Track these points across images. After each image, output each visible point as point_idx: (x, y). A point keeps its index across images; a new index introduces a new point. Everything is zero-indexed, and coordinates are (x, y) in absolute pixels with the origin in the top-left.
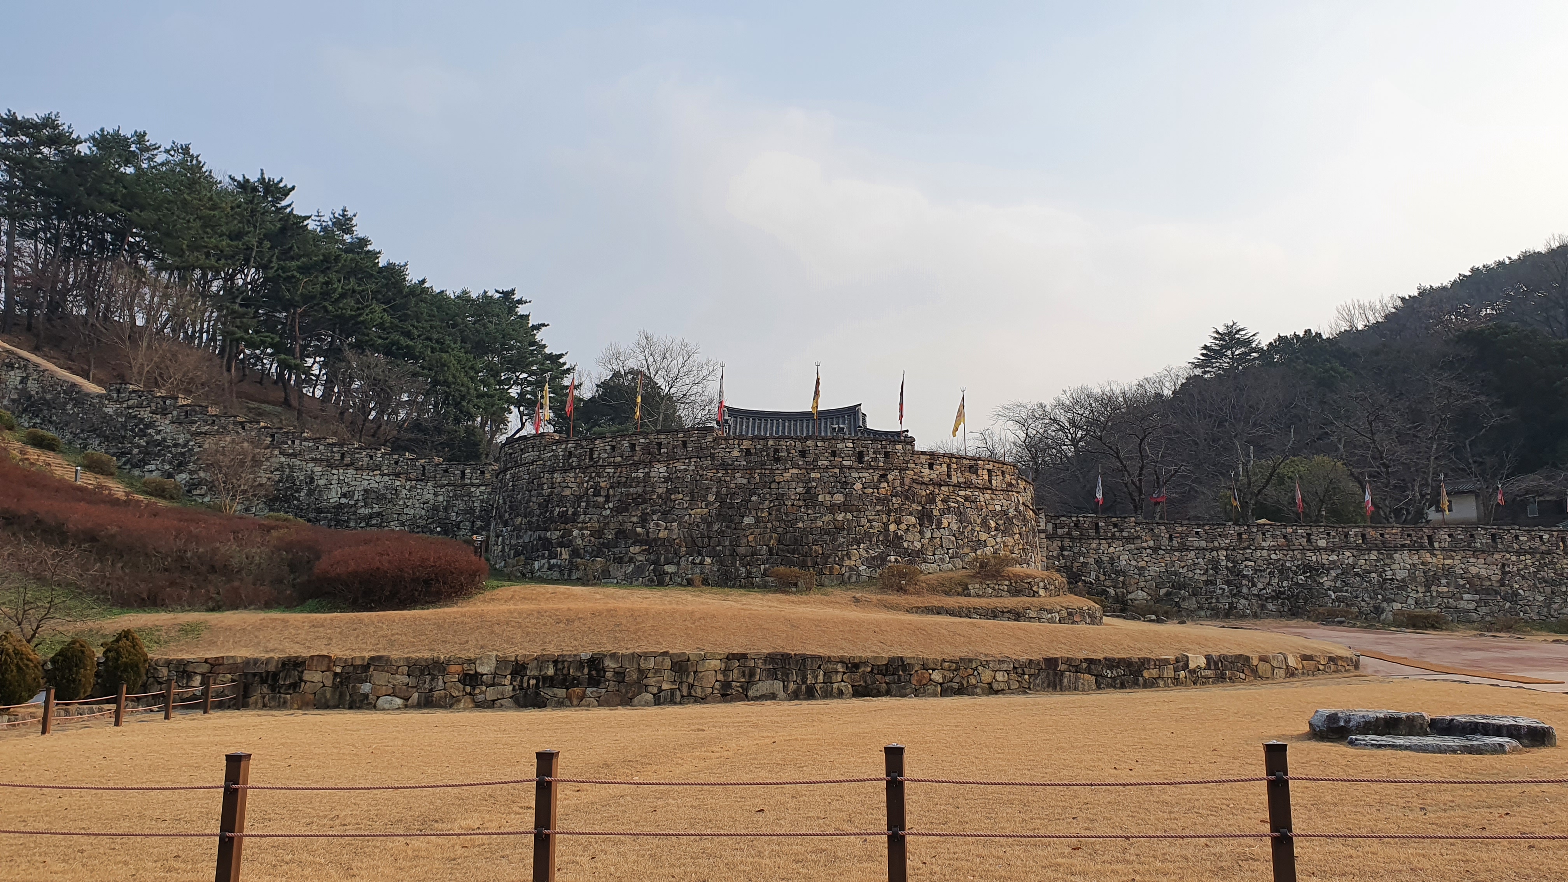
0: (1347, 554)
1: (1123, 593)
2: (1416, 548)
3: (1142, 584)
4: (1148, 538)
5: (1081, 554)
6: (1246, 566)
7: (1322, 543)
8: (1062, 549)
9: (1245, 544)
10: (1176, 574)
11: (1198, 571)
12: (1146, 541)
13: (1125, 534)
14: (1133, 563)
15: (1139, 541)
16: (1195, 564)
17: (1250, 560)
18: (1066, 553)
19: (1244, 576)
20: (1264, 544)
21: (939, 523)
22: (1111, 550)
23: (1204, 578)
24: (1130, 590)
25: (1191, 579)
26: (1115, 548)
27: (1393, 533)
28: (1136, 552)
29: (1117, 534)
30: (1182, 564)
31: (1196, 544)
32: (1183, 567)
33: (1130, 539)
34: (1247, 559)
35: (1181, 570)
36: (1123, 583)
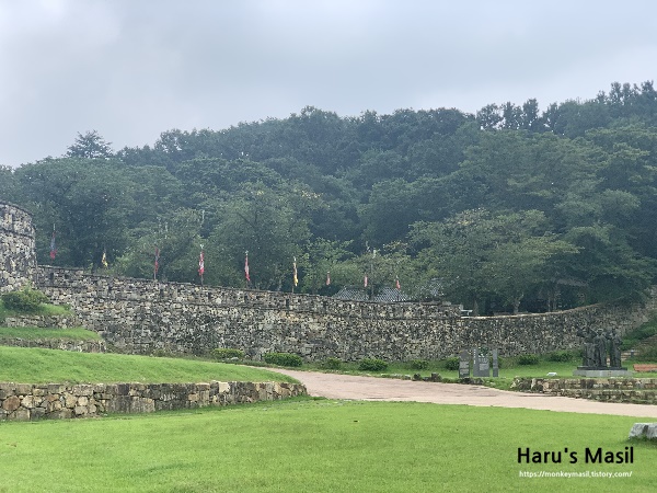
0: (236, 310)
2: (279, 309)
4: (92, 289)
6: (165, 316)
7: (219, 301)
9: (165, 298)
10: (112, 319)
11: (129, 318)
15: (85, 291)
16: (127, 312)
17: (168, 311)
19: (163, 324)
20: (178, 299)
23: (133, 323)
25: (123, 323)
26: (65, 295)
27: (266, 297)
28: (81, 299)
29: (68, 284)
31: (129, 296)
32: (118, 314)
34: (165, 310)
35: (116, 316)
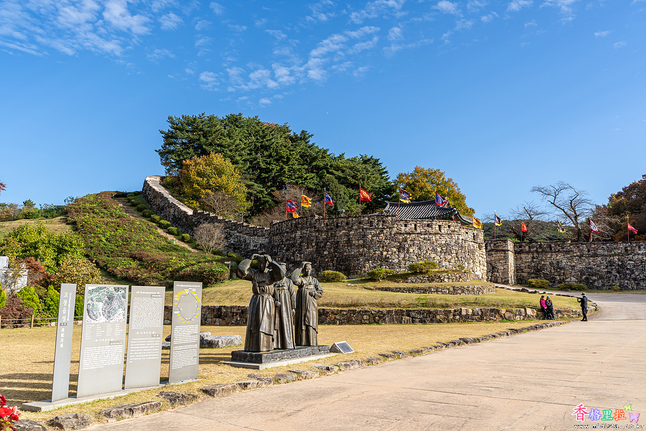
1: (564, 278)
3: (573, 274)
4: (577, 251)
5: (542, 260)
6: (629, 264)
8: (533, 258)
9: (629, 252)
10: (591, 268)
11: (602, 267)
12: (576, 253)
13: (565, 250)
14: (569, 264)
15: (572, 253)
16: (601, 263)
17: (631, 261)
18: (535, 260)
19: (627, 269)
20: (640, 252)
21: (408, 250)
22: (558, 258)
23: (606, 270)
24: (567, 277)
25: (599, 271)
26: (560, 257)
28: (570, 258)
29: (561, 250)
30: (595, 264)
31: (602, 253)
32: (595, 265)
33: (568, 252)
34: (630, 260)
35: (594, 267)
36: (564, 273)
